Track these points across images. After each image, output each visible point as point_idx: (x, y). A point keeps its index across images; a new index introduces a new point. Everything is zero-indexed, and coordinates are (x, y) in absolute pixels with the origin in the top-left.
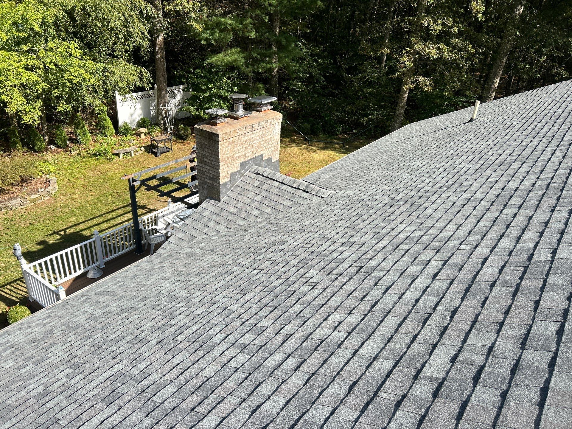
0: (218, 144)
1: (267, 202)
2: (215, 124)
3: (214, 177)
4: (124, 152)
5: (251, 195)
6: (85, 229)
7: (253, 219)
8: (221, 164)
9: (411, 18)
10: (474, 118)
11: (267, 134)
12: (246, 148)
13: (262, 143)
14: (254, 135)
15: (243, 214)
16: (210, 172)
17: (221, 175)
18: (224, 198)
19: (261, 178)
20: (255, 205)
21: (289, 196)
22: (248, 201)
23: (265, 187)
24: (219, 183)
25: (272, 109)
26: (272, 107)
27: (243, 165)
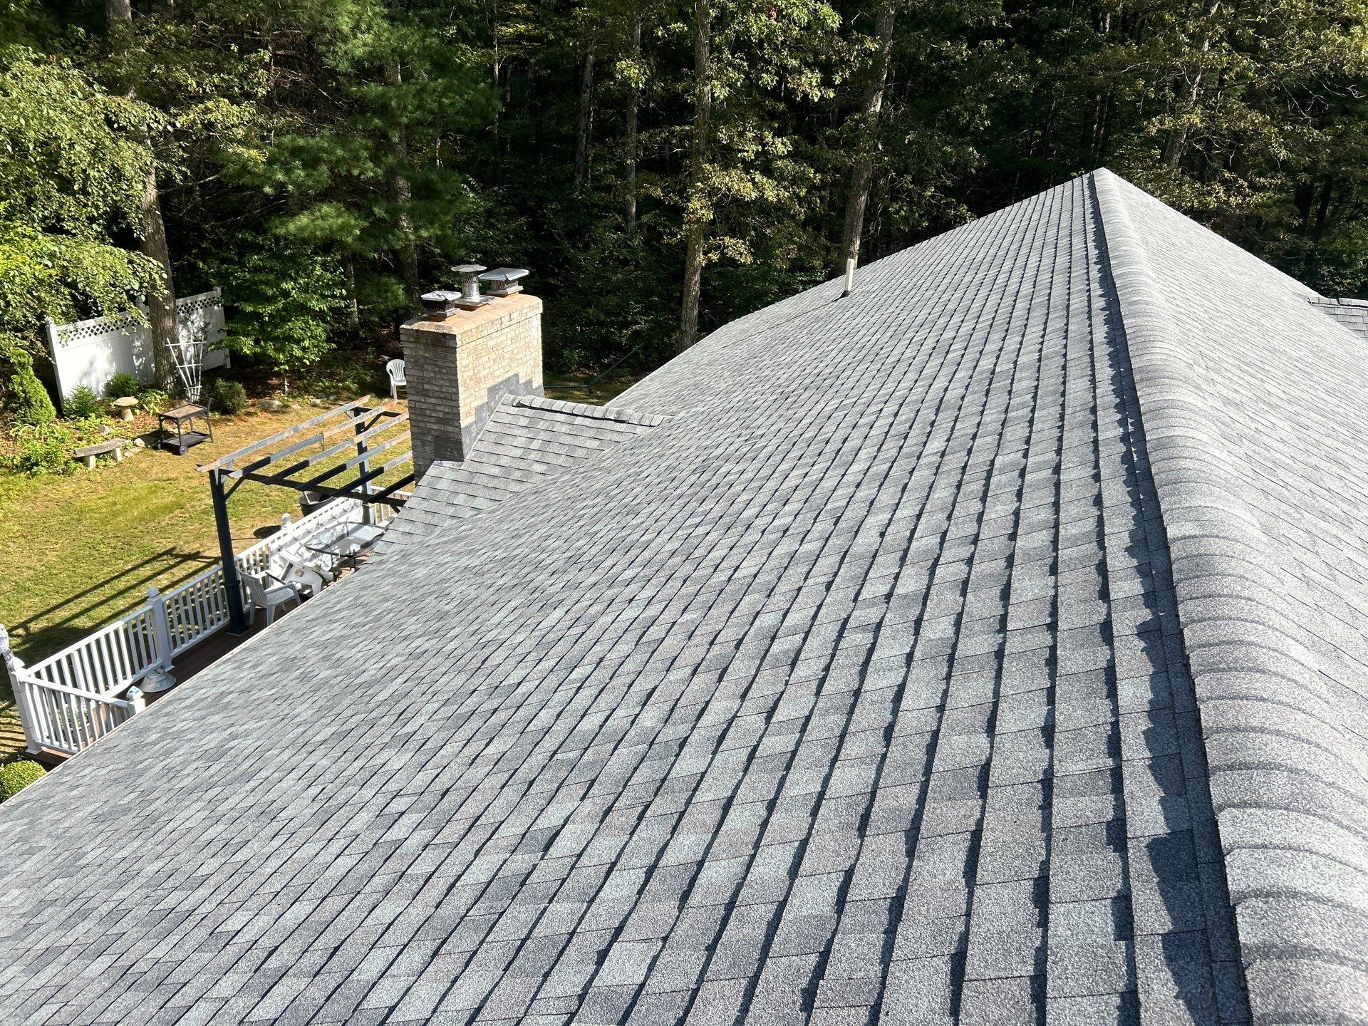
0: (455, 353)
1: (554, 448)
2: (442, 318)
3: (448, 417)
4: (99, 452)
5: (520, 441)
6: (77, 616)
7: (536, 479)
8: (461, 389)
9: (687, 128)
10: (849, 289)
11: (522, 336)
12: (495, 361)
13: (516, 352)
14: (503, 338)
15: (517, 475)
16: (439, 408)
17: (462, 410)
18: (469, 455)
19: (529, 412)
20: (533, 456)
21: (592, 433)
22: (519, 453)
23: (541, 425)
24: (459, 427)
25: (521, 292)
26: (521, 288)
27: (492, 391)
